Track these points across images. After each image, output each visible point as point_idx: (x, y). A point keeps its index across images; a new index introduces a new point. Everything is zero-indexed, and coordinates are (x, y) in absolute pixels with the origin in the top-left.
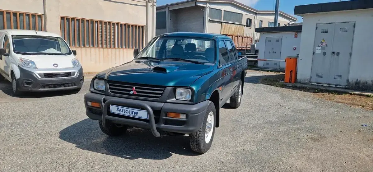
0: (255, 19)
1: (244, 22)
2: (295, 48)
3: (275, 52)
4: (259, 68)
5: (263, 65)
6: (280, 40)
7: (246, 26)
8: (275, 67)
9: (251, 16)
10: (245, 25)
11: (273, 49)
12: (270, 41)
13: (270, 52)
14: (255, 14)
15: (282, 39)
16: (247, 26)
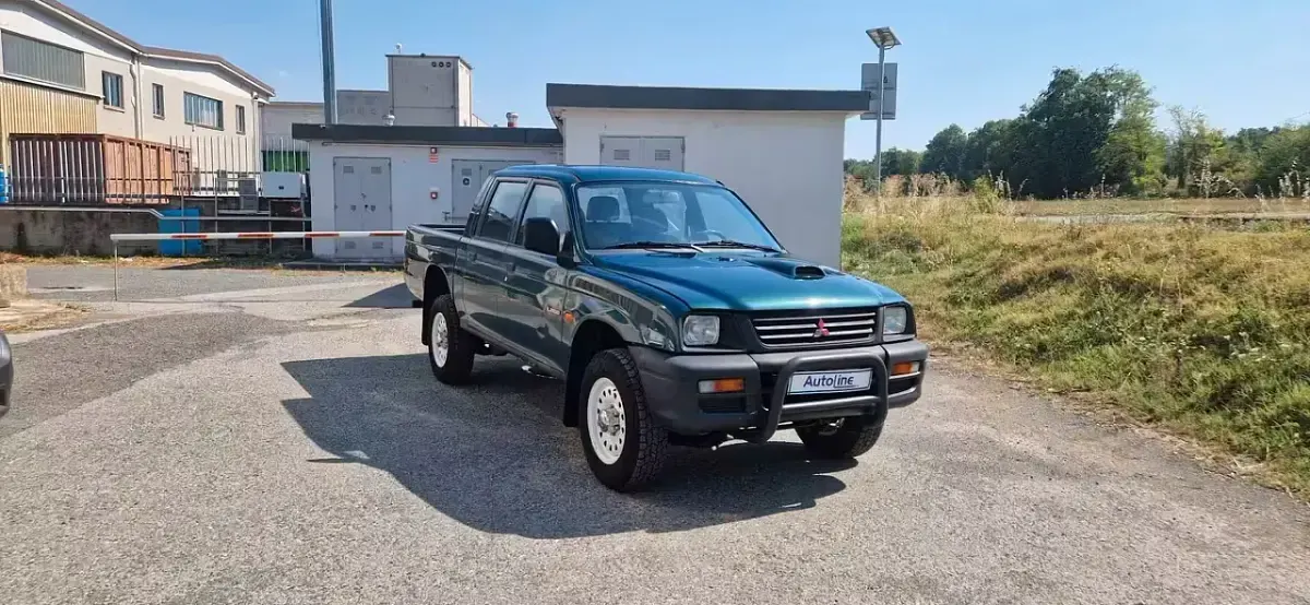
0: (134, 77)
1: (94, 86)
2: (436, 193)
3: (373, 208)
4: (318, 259)
5: (333, 252)
6: (385, 169)
7: (101, 102)
8: (377, 254)
9: (118, 65)
10: (98, 98)
11: (364, 196)
12: (349, 170)
13: (354, 208)
14: (133, 56)
15: (390, 164)
16: (106, 102)
